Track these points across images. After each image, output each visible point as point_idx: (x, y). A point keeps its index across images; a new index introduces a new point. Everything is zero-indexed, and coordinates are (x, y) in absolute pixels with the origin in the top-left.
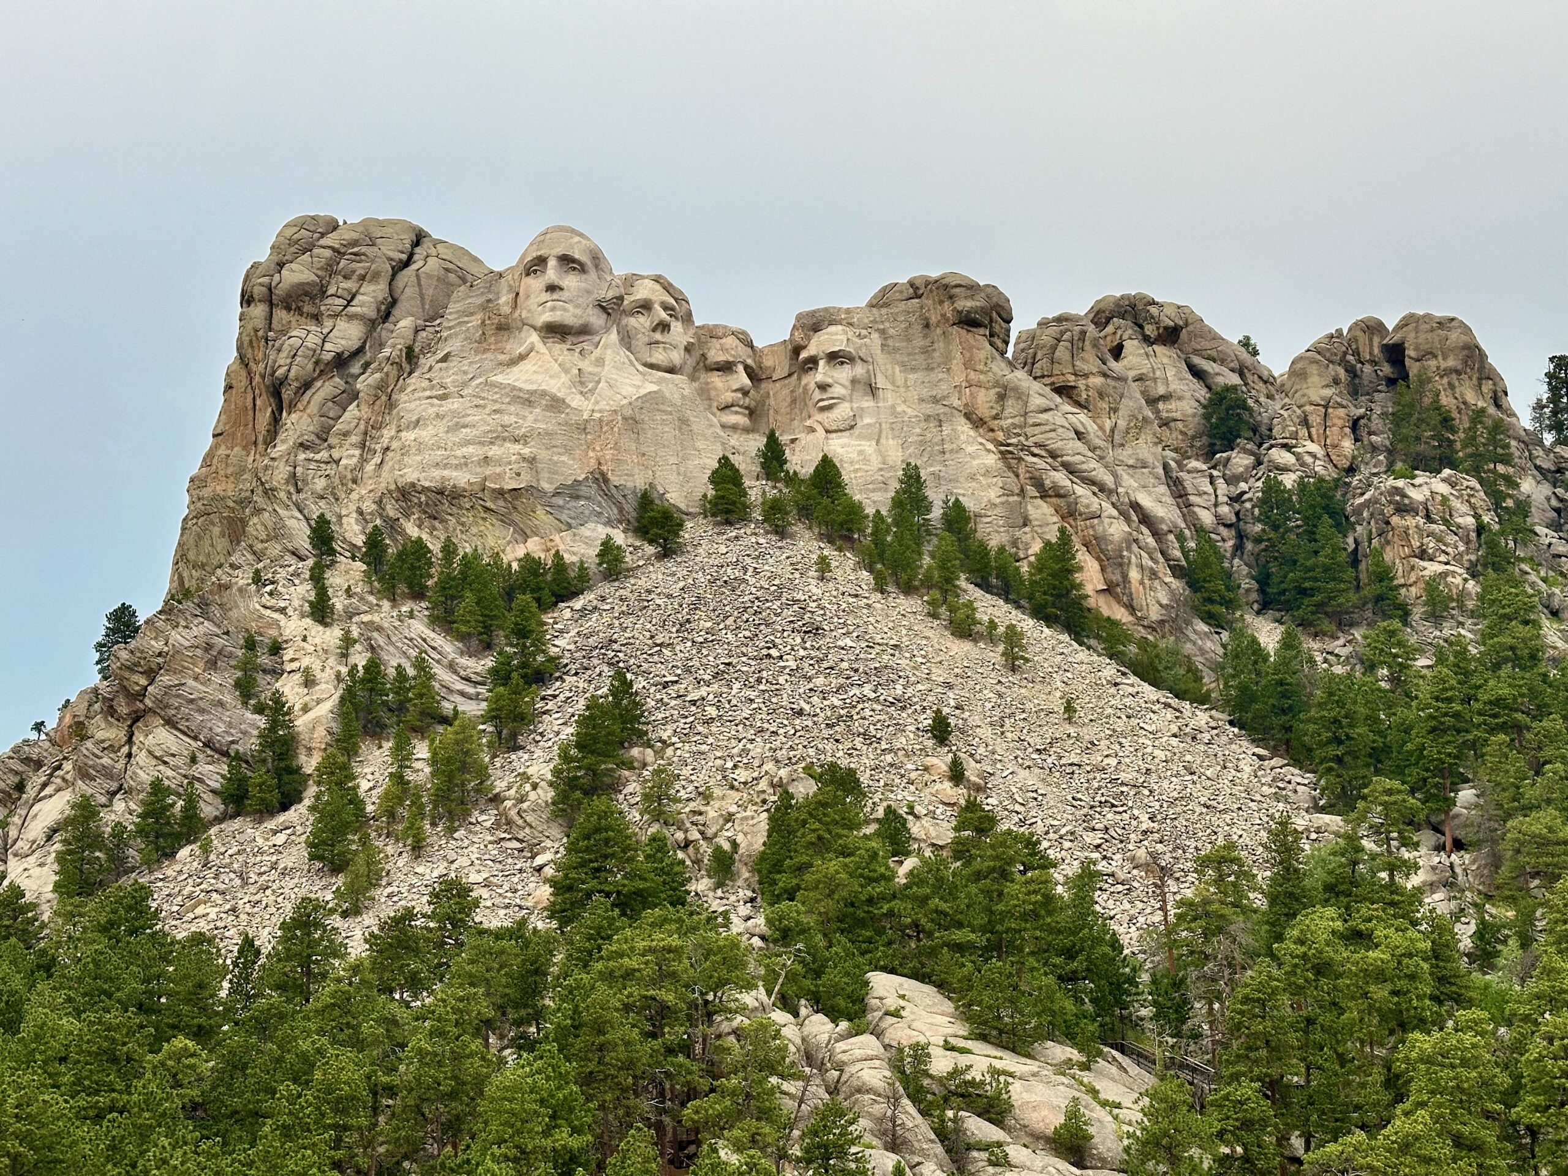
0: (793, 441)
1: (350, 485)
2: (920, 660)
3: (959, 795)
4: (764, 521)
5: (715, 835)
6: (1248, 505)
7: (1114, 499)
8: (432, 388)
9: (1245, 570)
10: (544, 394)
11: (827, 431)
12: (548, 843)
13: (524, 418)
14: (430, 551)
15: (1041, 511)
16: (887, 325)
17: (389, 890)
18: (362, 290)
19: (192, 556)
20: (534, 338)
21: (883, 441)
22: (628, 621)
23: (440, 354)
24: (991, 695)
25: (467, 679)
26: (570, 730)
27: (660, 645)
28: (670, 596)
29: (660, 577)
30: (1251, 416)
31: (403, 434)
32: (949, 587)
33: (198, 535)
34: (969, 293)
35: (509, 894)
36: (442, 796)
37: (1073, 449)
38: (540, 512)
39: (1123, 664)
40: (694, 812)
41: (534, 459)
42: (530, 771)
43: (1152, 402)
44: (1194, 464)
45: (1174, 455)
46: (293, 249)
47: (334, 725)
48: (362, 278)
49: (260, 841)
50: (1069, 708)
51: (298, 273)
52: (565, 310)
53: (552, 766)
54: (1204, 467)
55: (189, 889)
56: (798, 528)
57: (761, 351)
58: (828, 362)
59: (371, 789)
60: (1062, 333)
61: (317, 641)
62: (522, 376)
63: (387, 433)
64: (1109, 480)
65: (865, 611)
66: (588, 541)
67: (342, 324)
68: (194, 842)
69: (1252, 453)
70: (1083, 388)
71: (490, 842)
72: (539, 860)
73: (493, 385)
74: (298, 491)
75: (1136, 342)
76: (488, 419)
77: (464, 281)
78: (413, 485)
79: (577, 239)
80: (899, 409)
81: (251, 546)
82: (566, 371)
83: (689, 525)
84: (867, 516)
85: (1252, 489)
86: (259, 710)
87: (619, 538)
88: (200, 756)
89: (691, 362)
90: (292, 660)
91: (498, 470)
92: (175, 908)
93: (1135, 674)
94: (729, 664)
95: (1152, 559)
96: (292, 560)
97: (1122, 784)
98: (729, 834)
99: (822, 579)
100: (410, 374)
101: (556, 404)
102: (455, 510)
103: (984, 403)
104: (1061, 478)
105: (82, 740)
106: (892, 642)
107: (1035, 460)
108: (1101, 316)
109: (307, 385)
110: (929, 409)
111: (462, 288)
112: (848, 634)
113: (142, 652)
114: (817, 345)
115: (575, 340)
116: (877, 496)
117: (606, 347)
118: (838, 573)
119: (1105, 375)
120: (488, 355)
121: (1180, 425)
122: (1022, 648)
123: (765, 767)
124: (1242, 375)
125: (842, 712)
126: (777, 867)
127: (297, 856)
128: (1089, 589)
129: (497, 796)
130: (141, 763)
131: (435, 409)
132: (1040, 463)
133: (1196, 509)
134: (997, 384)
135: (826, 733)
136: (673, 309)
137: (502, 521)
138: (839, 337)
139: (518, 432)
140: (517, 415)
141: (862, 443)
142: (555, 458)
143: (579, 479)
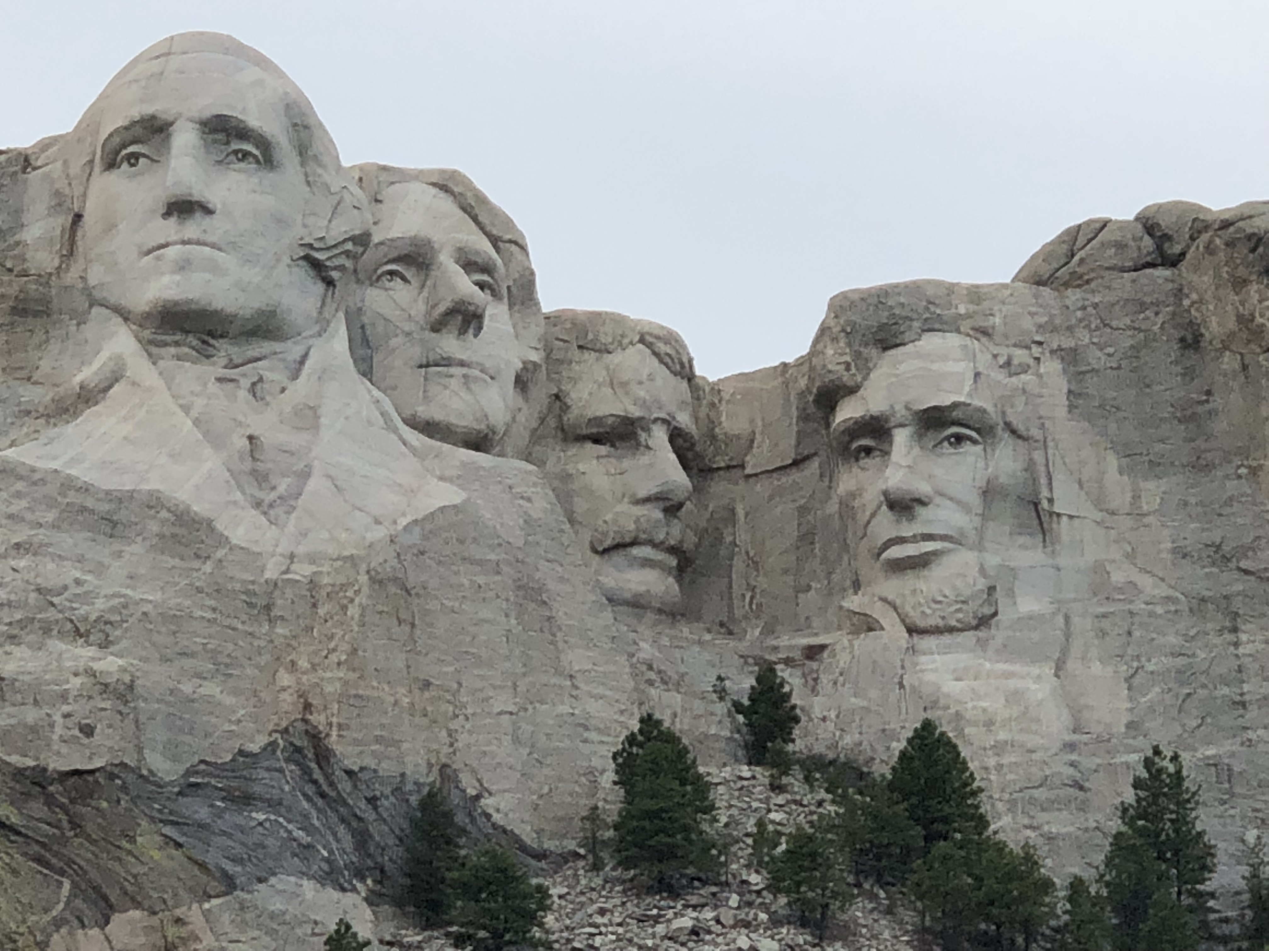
0: (813, 652)
10: (155, 503)
11: (913, 630)
13: (99, 569)
16: (1083, 336)
20: (124, 343)
21: (1071, 665)
38: (148, 842)
41: (131, 687)
52: (215, 268)
56: (859, 911)
57: (716, 389)
58: (920, 436)
66: (279, 929)
79: (252, 73)
80: (1117, 577)
82: (216, 441)
84: (1047, 885)
91: (31, 715)
110: (1201, 579)
114: (888, 386)
115: (236, 352)
117: (323, 375)
136: (487, 269)
137: (39, 860)
138: (951, 367)
139: (83, 610)
140: (81, 559)
141: (1016, 668)
142: (187, 688)
143: (254, 748)
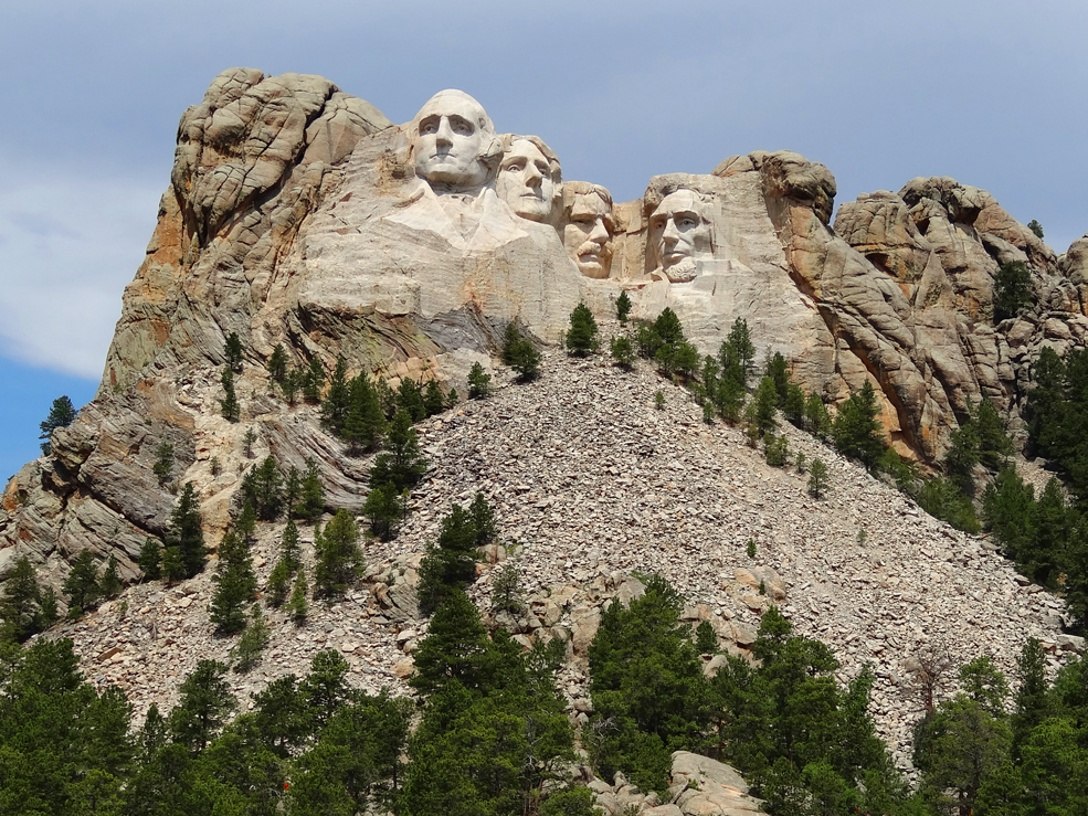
0: (641, 287)
1: (260, 302)
2: (737, 483)
3: (763, 603)
4: (613, 355)
5: (553, 624)
6: (1026, 365)
7: (912, 354)
8: (334, 223)
9: (1020, 421)
10: (431, 234)
11: (672, 281)
12: (411, 621)
13: (411, 254)
14: (325, 364)
15: (851, 360)
16: (728, 191)
17: (275, 652)
18: (280, 135)
19: (123, 353)
20: (425, 185)
21: (718, 292)
22: (490, 435)
23: (343, 194)
24: (796, 517)
25: (350, 476)
26: (435, 526)
27: (516, 457)
28: (526, 415)
29: (520, 398)
30: (1034, 289)
31: (307, 261)
32: (766, 421)
33: (129, 336)
34: (800, 169)
35: (375, 663)
36: (323, 574)
37: (880, 310)
38: (420, 336)
39: (909, 495)
40: (537, 604)
41: (418, 289)
42: (401, 558)
43: (951, 271)
44: (982, 327)
45: (966, 318)
46: (224, 97)
47: (235, 508)
48: (281, 125)
49: (168, 603)
50: (862, 535)
51: (227, 118)
53: (419, 556)
54: (991, 330)
55: (107, 639)
56: (640, 364)
57: (619, 207)
58: (675, 221)
59: (264, 565)
60: (878, 208)
61: (225, 434)
62: (412, 217)
63: (294, 260)
64: (908, 337)
65: (694, 438)
66: (460, 364)
67: (261, 163)
68: (112, 599)
69: (1031, 321)
70: (892, 255)
71: (362, 617)
72: (403, 636)
73: (387, 223)
74: (217, 305)
75: (940, 219)
76: (381, 252)
77: (368, 132)
78: (313, 306)
79: (466, 102)
80: (734, 265)
81: (174, 350)
82: (451, 216)
83: (546, 353)
84: (699, 356)
85: (1031, 352)
86: (174, 492)
87: (489, 363)
88: (122, 527)
89: (557, 215)
90: (203, 450)
91: (387, 297)
92: (96, 654)
93: (920, 505)
94: (574, 478)
95: (941, 407)
96: (208, 364)
97: (903, 600)
98: (566, 624)
99: (659, 408)
100: (316, 210)
101: (439, 243)
102: (348, 329)
103: (807, 264)
104: (868, 333)
105: (24, 506)
106: (715, 467)
107: (848, 316)
108: (912, 197)
109: (228, 216)
110: (760, 266)
111: (366, 138)
112: (678, 457)
113: (78, 434)
114: (666, 206)
115: (459, 190)
116: (710, 339)
117: (483, 198)
118: (670, 404)
119: (912, 247)
120: (383, 198)
121: (973, 293)
122: (825, 476)
123: (600, 569)
124: (1028, 253)
125: (668, 525)
126: (603, 655)
127: (199, 617)
128: (885, 432)
129: (370, 577)
130: (73, 529)
131: (336, 242)
132: (852, 320)
133: (981, 366)
134: (819, 249)
135: (654, 541)
136: (544, 166)
137: (387, 341)
138: (686, 200)
139: (405, 266)
140: (406, 250)
141: (701, 292)
142: (436, 290)
143: (455, 309)
